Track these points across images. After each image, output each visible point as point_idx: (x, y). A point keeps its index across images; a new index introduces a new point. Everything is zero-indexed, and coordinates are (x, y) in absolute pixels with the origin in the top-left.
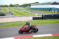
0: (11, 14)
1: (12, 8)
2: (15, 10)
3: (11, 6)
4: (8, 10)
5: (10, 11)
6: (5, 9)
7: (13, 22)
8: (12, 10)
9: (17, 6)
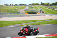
0: (42, 12)
1: (43, 6)
2: (46, 8)
3: (42, 4)
4: (39, 8)
5: (41, 9)
6: (36, 8)
7: (44, 20)
8: (43, 8)
9: (48, 4)
